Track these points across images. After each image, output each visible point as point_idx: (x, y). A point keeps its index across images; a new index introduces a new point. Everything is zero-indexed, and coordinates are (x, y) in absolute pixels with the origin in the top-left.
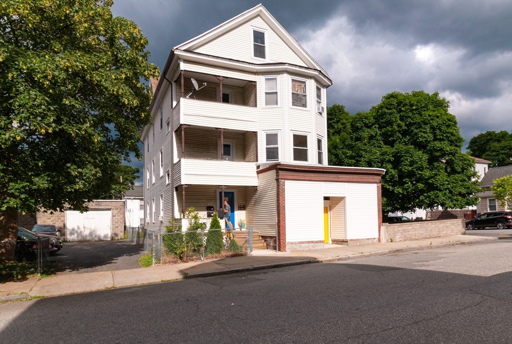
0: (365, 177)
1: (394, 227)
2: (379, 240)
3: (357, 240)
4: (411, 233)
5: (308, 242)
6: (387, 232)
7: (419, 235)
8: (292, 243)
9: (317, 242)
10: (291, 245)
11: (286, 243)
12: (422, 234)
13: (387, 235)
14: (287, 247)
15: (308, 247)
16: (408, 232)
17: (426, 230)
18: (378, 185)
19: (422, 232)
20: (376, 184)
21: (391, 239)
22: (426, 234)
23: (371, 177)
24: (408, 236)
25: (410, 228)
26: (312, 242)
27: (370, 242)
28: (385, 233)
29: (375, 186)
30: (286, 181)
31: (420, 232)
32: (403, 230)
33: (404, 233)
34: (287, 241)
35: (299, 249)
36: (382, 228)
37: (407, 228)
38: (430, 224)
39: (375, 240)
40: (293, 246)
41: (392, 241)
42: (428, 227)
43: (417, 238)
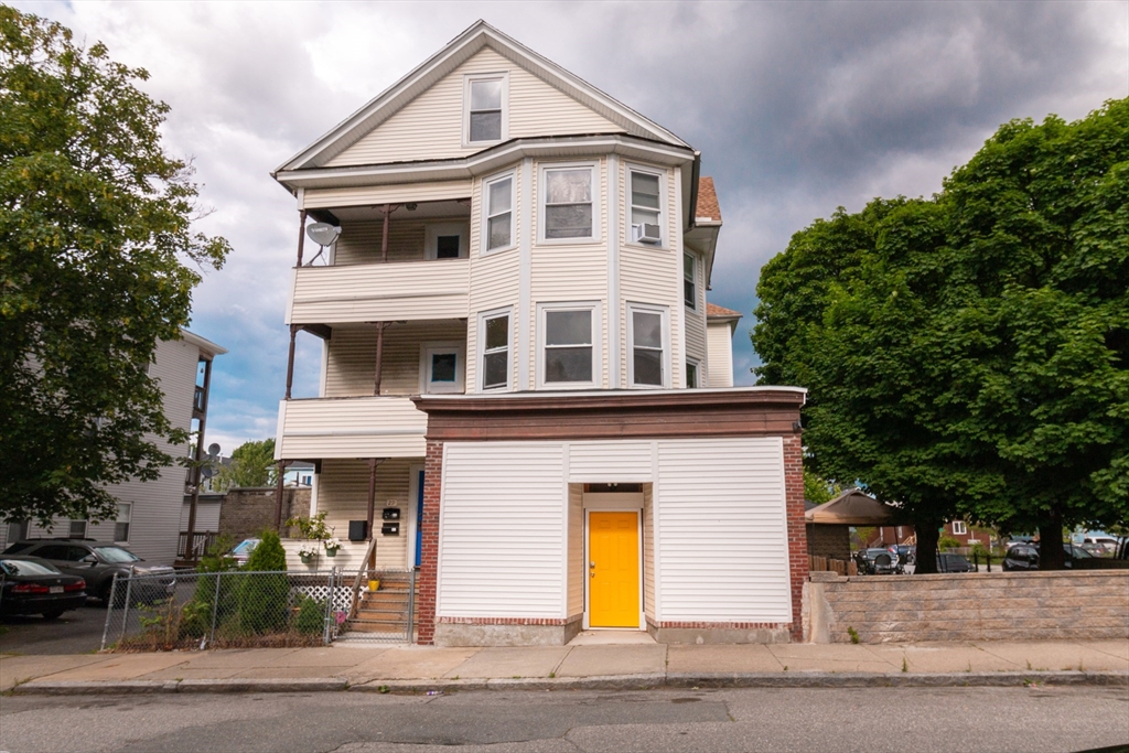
0: (729, 418)
1: (868, 586)
2: (796, 632)
3: (695, 625)
4: (955, 613)
5: (507, 622)
6: (833, 604)
7: (1000, 622)
8: (452, 622)
9: (537, 623)
10: (450, 628)
11: (436, 620)
12: (1020, 621)
13: (832, 617)
14: (438, 631)
15: (508, 636)
16: (942, 608)
17: (1042, 605)
18: (788, 441)
19: (1021, 613)
20: (781, 438)
21: (851, 632)
22: (1042, 622)
23: (756, 416)
24: (939, 624)
25: (952, 593)
26: (521, 622)
27: (753, 635)
28: (822, 606)
29: (776, 444)
30: (446, 444)
31: (1007, 612)
32: (916, 601)
33: (921, 615)
34: (439, 614)
35: (475, 639)
36: (808, 589)
37: (934, 594)
38: (1066, 582)
39: (774, 633)
40: (457, 629)
41: (855, 641)
42: (1054, 596)
43: (988, 634)
